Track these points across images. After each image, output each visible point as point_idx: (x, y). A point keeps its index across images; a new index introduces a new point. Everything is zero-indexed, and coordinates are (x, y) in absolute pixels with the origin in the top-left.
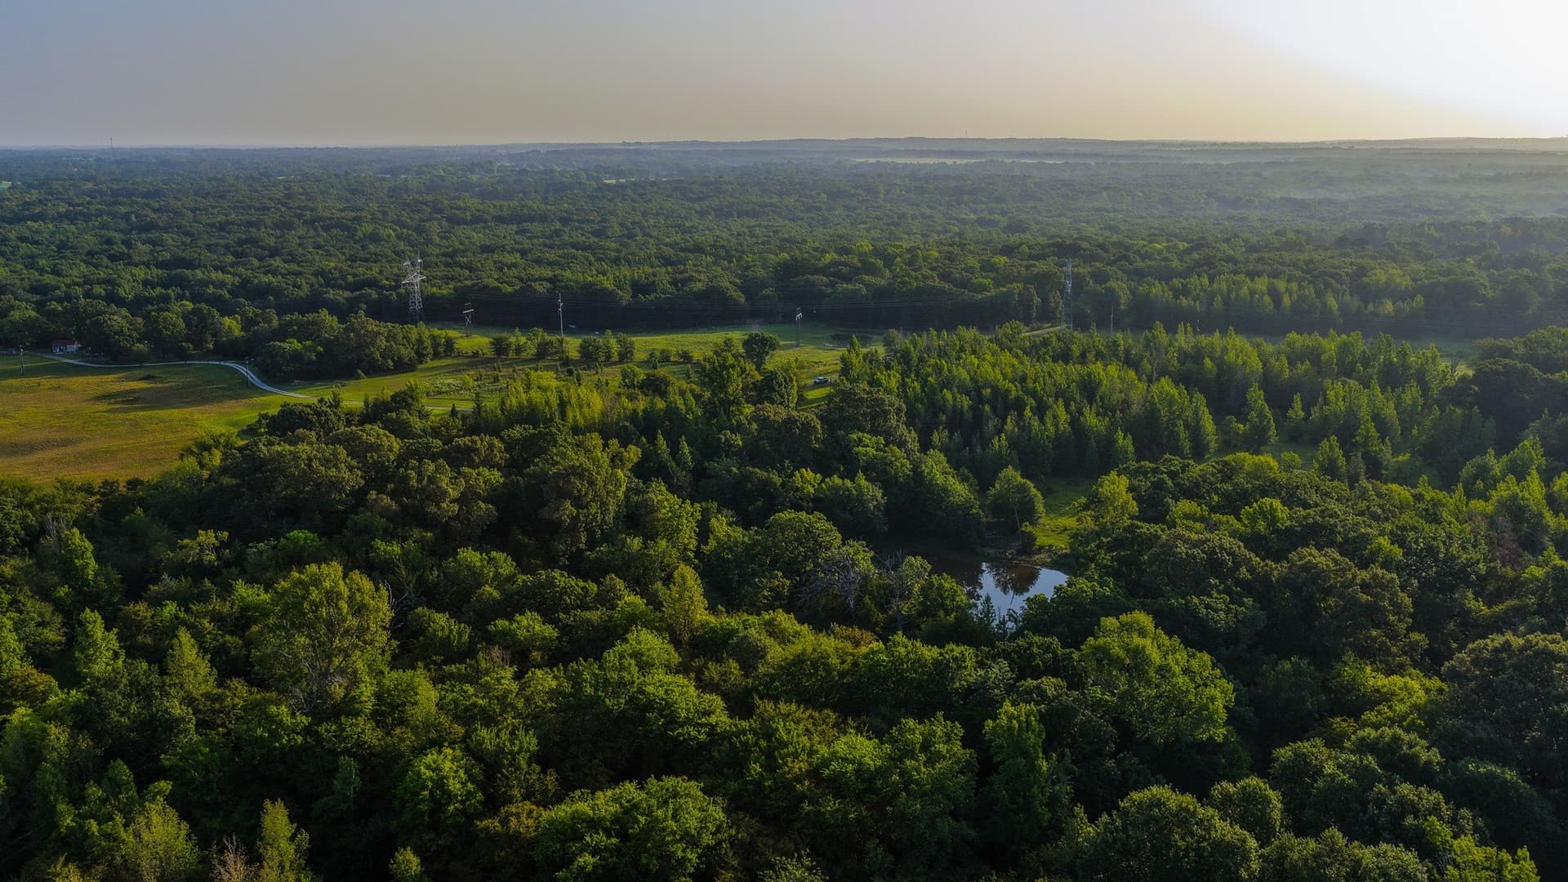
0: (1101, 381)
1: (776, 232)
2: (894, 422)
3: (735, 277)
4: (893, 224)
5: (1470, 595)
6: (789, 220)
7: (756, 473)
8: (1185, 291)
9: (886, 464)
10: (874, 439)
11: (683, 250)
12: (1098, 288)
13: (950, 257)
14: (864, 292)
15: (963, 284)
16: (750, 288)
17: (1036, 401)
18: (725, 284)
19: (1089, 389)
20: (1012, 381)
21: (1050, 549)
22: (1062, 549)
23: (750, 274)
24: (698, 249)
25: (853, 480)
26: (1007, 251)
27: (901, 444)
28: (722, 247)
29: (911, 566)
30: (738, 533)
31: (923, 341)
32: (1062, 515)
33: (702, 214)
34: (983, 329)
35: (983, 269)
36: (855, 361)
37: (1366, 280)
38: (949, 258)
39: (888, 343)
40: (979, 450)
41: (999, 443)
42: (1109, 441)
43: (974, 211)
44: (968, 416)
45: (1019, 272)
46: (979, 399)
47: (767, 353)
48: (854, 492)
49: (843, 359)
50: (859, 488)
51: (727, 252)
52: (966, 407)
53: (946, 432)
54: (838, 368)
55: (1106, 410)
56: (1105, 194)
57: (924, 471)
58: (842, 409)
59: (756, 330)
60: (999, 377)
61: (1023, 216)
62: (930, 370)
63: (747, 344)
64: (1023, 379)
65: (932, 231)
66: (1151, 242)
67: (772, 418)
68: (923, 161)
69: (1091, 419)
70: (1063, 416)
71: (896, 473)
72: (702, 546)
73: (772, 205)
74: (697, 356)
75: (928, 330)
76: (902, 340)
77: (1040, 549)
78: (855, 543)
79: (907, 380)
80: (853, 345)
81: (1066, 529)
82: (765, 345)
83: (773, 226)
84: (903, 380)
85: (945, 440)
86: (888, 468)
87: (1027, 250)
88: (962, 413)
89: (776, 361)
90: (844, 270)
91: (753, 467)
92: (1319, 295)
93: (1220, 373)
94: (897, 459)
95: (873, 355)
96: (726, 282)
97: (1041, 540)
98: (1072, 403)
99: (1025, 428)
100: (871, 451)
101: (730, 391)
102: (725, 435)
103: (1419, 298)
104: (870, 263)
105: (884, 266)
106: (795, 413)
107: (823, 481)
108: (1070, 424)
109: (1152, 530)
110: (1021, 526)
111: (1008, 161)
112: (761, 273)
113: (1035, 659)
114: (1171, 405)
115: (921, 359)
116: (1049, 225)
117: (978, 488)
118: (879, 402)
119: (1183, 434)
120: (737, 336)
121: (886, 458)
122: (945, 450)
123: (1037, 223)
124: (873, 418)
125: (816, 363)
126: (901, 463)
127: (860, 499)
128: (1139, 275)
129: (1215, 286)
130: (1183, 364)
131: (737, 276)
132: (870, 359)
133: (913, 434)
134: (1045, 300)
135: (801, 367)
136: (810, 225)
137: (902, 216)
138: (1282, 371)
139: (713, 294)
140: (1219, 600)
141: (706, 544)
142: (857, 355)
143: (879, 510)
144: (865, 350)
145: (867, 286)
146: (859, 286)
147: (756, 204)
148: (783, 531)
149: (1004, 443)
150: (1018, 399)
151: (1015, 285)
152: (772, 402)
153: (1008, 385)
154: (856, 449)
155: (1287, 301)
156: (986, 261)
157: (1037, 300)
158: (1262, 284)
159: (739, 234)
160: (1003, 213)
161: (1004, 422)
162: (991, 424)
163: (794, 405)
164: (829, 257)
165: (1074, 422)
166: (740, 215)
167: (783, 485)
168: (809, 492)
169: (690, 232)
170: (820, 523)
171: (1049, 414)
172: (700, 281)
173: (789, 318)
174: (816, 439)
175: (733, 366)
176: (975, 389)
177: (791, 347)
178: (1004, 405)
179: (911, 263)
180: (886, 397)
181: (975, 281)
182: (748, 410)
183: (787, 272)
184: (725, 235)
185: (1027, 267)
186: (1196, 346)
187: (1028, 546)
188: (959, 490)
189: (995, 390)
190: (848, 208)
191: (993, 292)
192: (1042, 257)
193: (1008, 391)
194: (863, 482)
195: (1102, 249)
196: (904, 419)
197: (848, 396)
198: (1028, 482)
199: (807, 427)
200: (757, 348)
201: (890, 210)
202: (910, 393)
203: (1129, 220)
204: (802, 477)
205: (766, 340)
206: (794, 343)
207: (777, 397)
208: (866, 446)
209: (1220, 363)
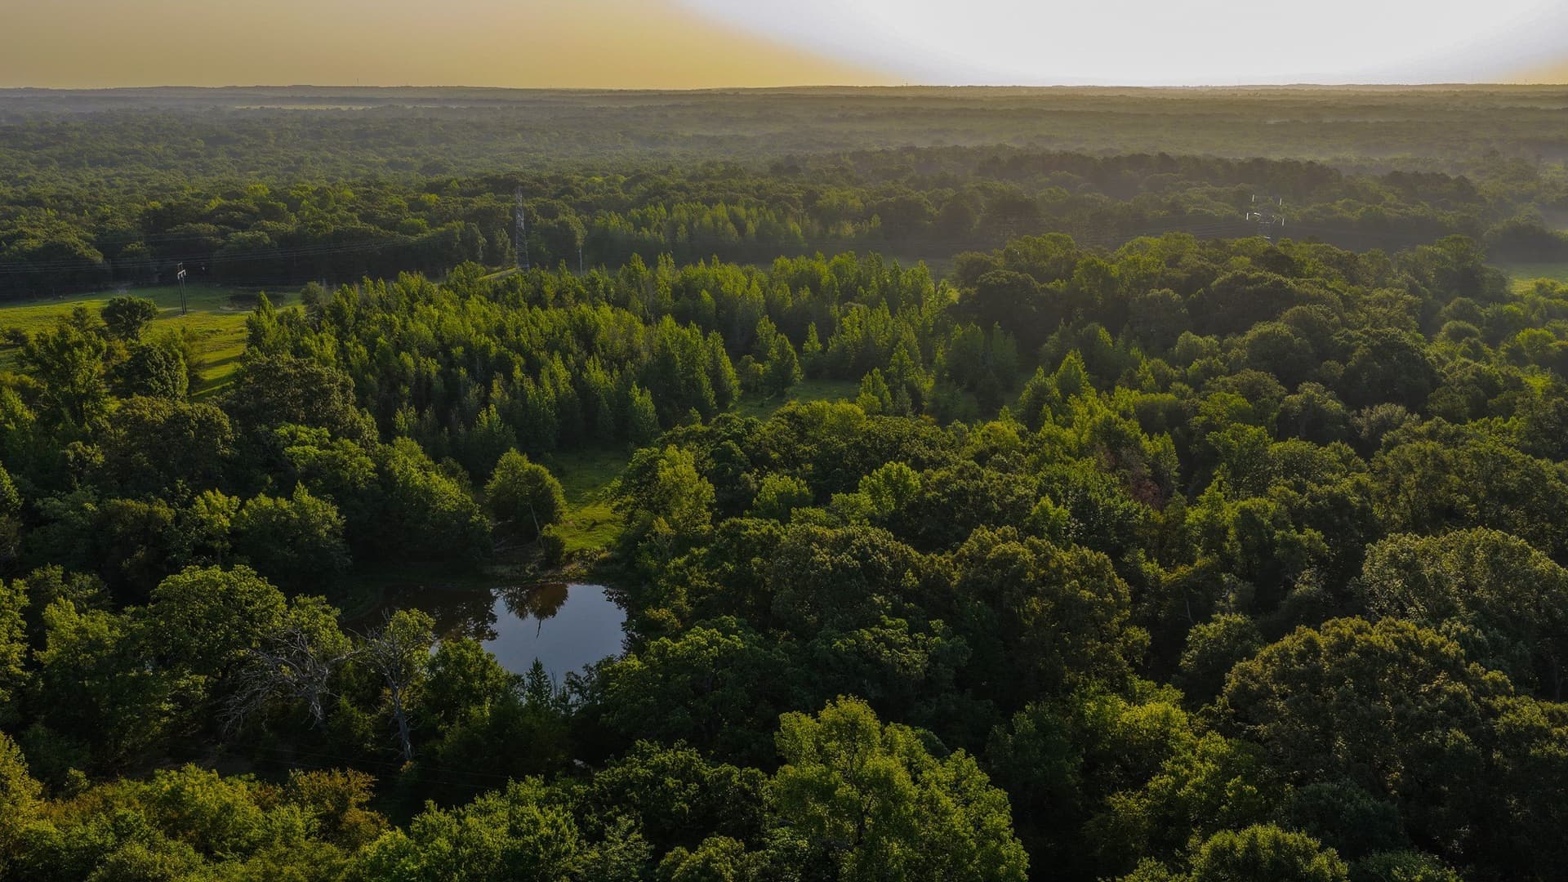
0: (597, 326)
1: (143, 182)
2: (339, 405)
3: (89, 231)
4: (291, 169)
5: (1141, 555)
6: (160, 168)
7: (128, 507)
8: (644, 222)
9: (337, 466)
10: (313, 431)
11: (11, 203)
12: (550, 223)
13: (369, 197)
14: (267, 240)
15: (392, 225)
16: (109, 244)
17: (524, 358)
18: (73, 239)
19: (586, 335)
20: (488, 334)
21: (582, 555)
22: (597, 552)
23: (109, 226)
24: (35, 201)
25: (290, 498)
26: (433, 188)
27: (354, 434)
28: (69, 198)
29: (404, 625)
30: (101, 625)
31: (355, 293)
32: (585, 503)
33: (41, 164)
34: (432, 276)
35: (411, 208)
36: (267, 325)
37: (819, 202)
38: (368, 199)
39: (308, 300)
40: (462, 430)
41: (490, 417)
42: (622, 401)
43: (382, 154)
44: (438, 384)
45: (456, 210)
46: (449, 363)
47: (140, 324)
48: (294, 515)
49: (250, 324)
50: (301, 509)
51: (76, 203)
52: (434, 373)
53: (413, 412)
54: (245, 336)
55: (613, 362)
56: (519, 135)
57: (393, 469)
58: (258, 393)
59: (122, 295)
60: (471, 330)
61: (439, 158)
62: (377, 328)
63: (108, 313)
64: (501, 331)
65: (339, 175)
66: (589, 176)
67: (148, 417)
68: (313, 107)
69: (597, 375)
70: (563, 374)
71: (353, 478)
72: (35, 653)
73: (136, 152)
74: (32, 334)
75: (361, 282)
76: (326, 295)
77: (570, 555)
78: (309, 600)
79: (348, 344)
80: (261, 304)
81: (595, 524)
82: (135, 313)
83: (138, 175)
84: (342, 345)
85: (414, 420)
86: (341, 473)
87: (457, 187)
88: (429, 384)
89: (152, 333)
90: (238, 215)
91: (123, 497)
92: (780, 219)
93: (719, 307)
94: (353, 456)
95: (290, 316)
96: (73, 237)
97: (572, 544)
98: (570, 357)
99: (519, 394)
100: (313, 450)
101: (79, 380)
102: (74, 449)
103: (876, 218)
104: (272, 206)
105: (288, 209)
106: (185, 407)
107: (242, 505)
108: (570, 383)
109: (764, 530)
110: (541, 529)
111: (409, 107)
112: (122, 224)
113: (673, 798)
114: (683, 348)
115: (359, 317)
116: (470, 165)
117: (470, 482)
118: (317, 378)
119: (706, 382)
120: (94, 306)
121: (335, 457)
122: (415, 434)
123: (456, 163)
124: (309, 402)
125: (212, 332)
126: (358, 461)
127: (306, 525)
128: (588, 208)
129: (675, 215)
130: (677, 300)
131: (89, 229)
132: (287, 320)
133: (369, 418)
134: (491, 240)
135: (191, 338)
136: (187, 173)
137: (300, 161)
138: (785, 299)
139: (55, 252)
140: (896, 629)
141: (43, 647)
142: (270, 317)
143: (336, 536)
144: (279, 311)
145: (270, 233)
146: (258, 234)
147: (114, 151)
148: (183, 601)
149: (495, 416)
150: (501, 357)
151: (454, 223)
152: (148, 392)
153: (485, 340)
154: (289, 450)
155: (751, 228)
156: (413, 199)
157: (482, 240)
158: (721, 211)
159: (92, 185)
160: (417, 156)
161: (489, 388)
162: (474, 391)
163: (185, 392)
164: (214, 204)
165: (576, 380)
166: (94, 163)
167: (178, 520)
168: (221, 525)
169: (25, 184)
170: (245, 579)
171: (545, 373)
172: (34, 237)
173: (167, 279)
174: (225, 442)
175: (79, 345)
176: (442, 348)
177: (175, 314)
178: (486, 367)
179: (321, 205)
180: (324, 370)
181: (405, 221)
182: (113, 405)
183: (157, 223)
184: (75, 186)
185: (465, 204)
186: (683, 279)
187: (555, 555)
188: (448, 490)
189: (468, 347)
190: (232, 153)
191: (429, 233)
192: (478, 193)
193: (486, 348)
194: (306, 498)
195: (539, 182)
196: (353, 397)
197: (267, 374)
198: (541, 468)
199: (207, 426)
200: (123, 319)
201: (284, 155)
202: (354, 361)
203: (553, 159)
204: (208, 503)
205: (136, 306)
206: (179, 309)
207: (155, 384)
208: (304, 443)
209: (716, 294)
